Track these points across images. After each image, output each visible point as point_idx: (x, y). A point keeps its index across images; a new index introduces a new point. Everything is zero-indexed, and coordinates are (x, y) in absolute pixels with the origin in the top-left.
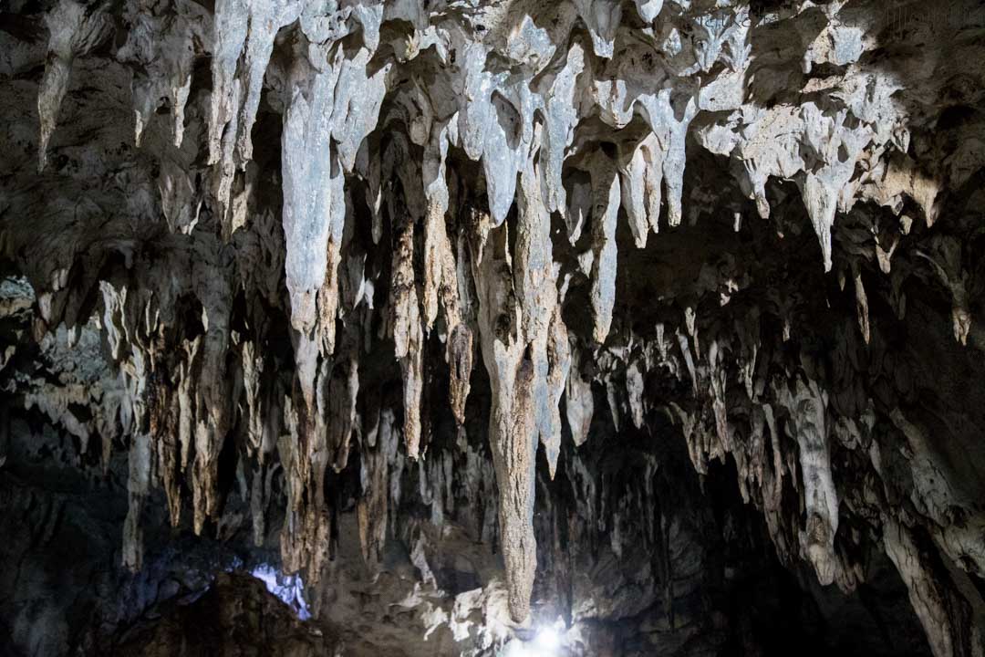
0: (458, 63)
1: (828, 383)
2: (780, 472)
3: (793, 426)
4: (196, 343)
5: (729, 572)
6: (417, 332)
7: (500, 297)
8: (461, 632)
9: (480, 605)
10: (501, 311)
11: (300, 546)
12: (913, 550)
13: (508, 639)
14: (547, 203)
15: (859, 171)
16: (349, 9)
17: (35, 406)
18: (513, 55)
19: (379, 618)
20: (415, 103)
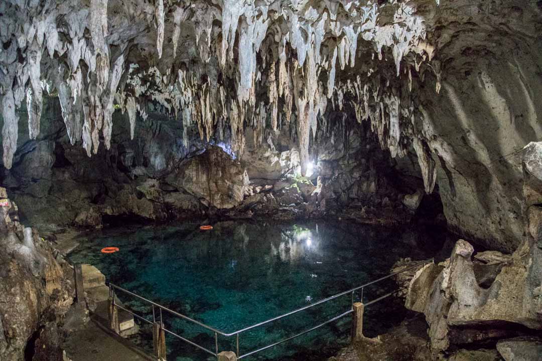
0: (290, 20)
1: (400, 97)
2: (384, 122)
3: (389, 109)
4: (205, 85)
5: (368, 147)
6: (276, 95)
7: (300, 85)
8: (283, 163)
9: (289, 155)
10: (301, 90)
11: (237, 143)
12: (421, 146)
13: (297, 166)
14: (315, 60)
15: (410, 43)
16: (258, 8)
17: (155, 99)
18: (306, 18)
19: (258, 159)
20: (276, 29)
